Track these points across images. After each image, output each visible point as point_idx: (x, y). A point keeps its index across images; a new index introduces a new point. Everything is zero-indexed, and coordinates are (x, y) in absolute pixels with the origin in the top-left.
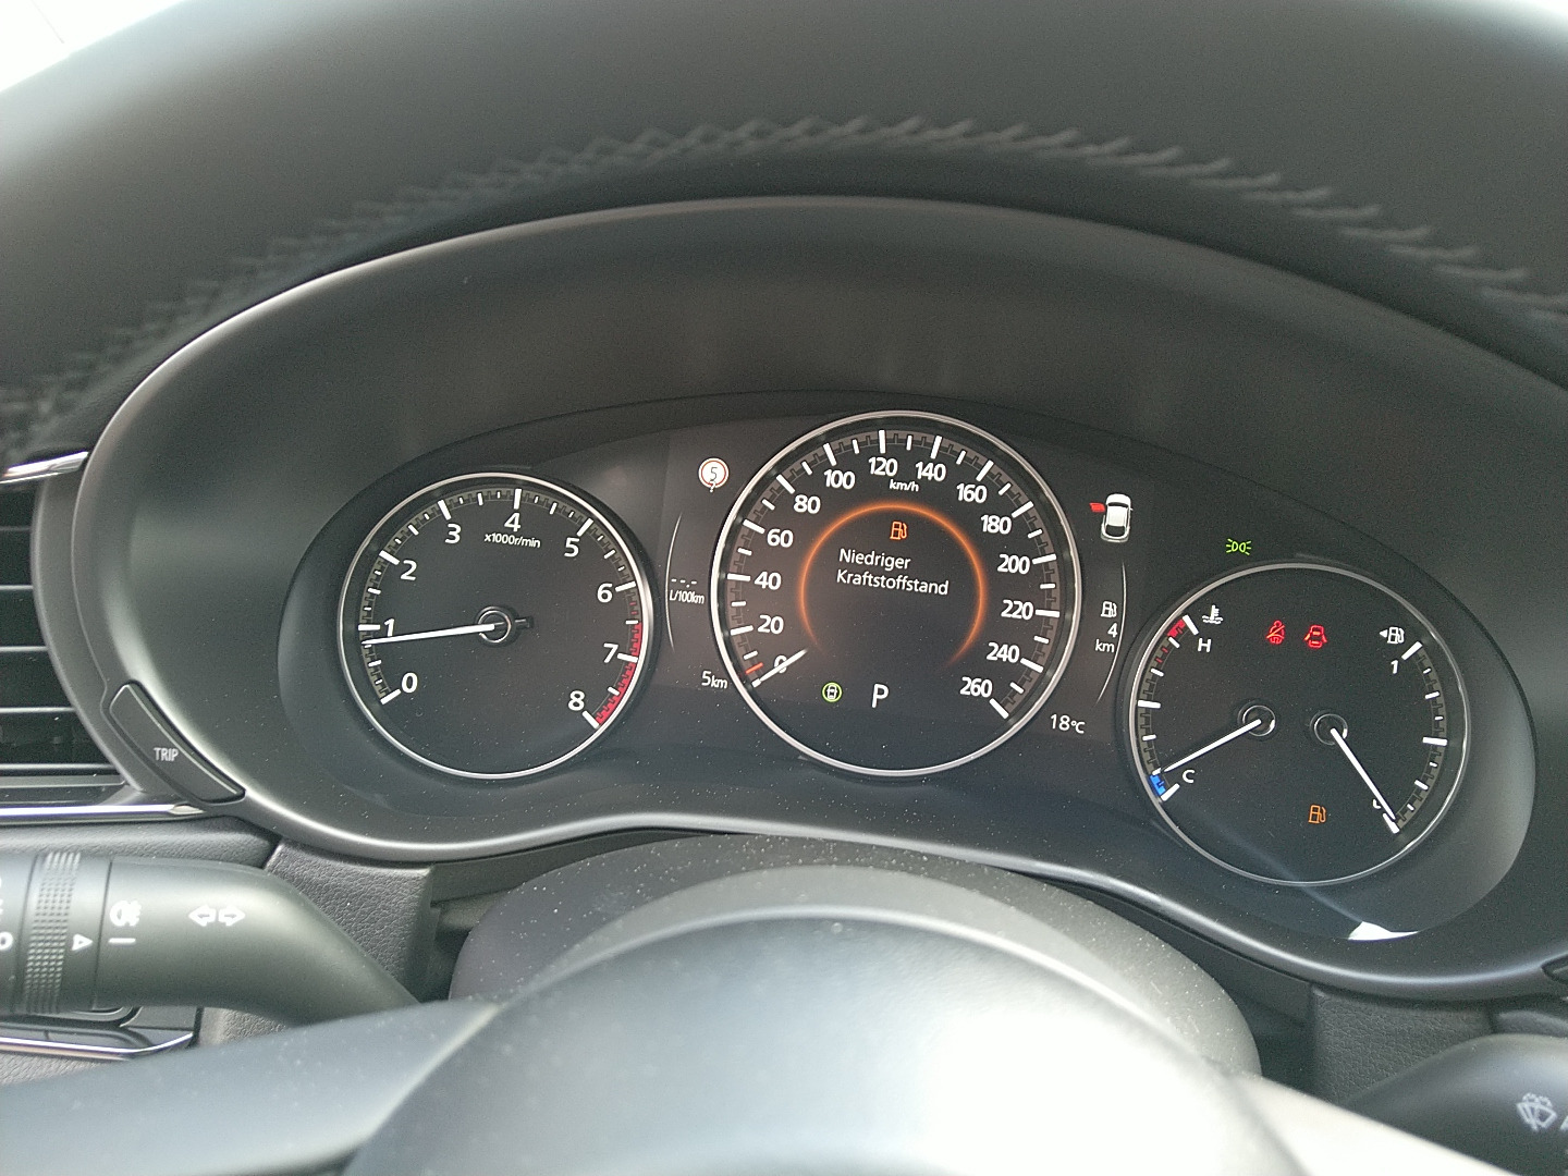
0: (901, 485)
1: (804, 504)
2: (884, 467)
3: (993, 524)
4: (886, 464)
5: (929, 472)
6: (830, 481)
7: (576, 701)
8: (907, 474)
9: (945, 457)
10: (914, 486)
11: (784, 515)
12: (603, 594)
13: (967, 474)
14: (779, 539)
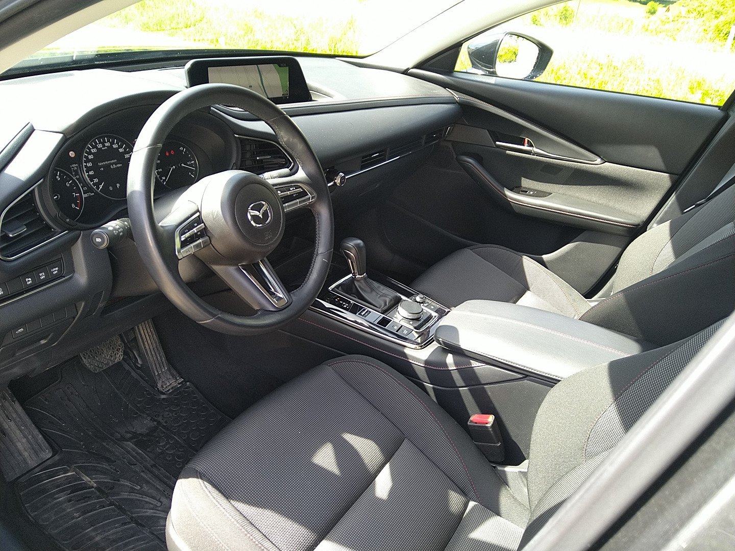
0: (104, 148)
1: (91, 157)
2: (100, 146)
3: (121, 150)
4: (100, 145)
5: (107, 144)
6: (92, 151)
7: (73, 206)
8: (104, 146)
9: (108, 141)
10: (106, 148)
11: (88, 161)
12: (68, 185)
13: (112, 143)
14: (90, 165)
